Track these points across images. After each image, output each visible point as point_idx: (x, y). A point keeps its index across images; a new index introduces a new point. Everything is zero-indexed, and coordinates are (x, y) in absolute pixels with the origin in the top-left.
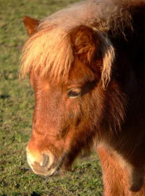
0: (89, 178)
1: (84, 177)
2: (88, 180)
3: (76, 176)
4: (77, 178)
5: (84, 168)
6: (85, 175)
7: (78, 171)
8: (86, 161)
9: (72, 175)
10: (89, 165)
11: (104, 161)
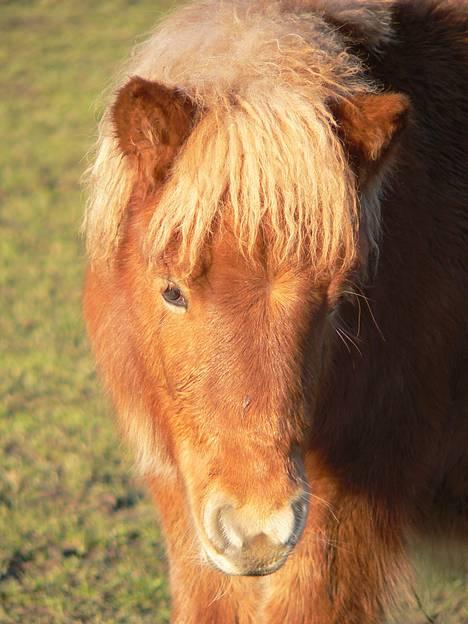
0: (136, 576)
1: (118, 574)
2: (132, 584)
3: (94, 572)
4: (98, 578)
5: (119, 545)
6: (122, 569)
7: (99, 555)
8: (126, 521)
9: (80, 567)
10: (134, 537)
11: (173, 522)
